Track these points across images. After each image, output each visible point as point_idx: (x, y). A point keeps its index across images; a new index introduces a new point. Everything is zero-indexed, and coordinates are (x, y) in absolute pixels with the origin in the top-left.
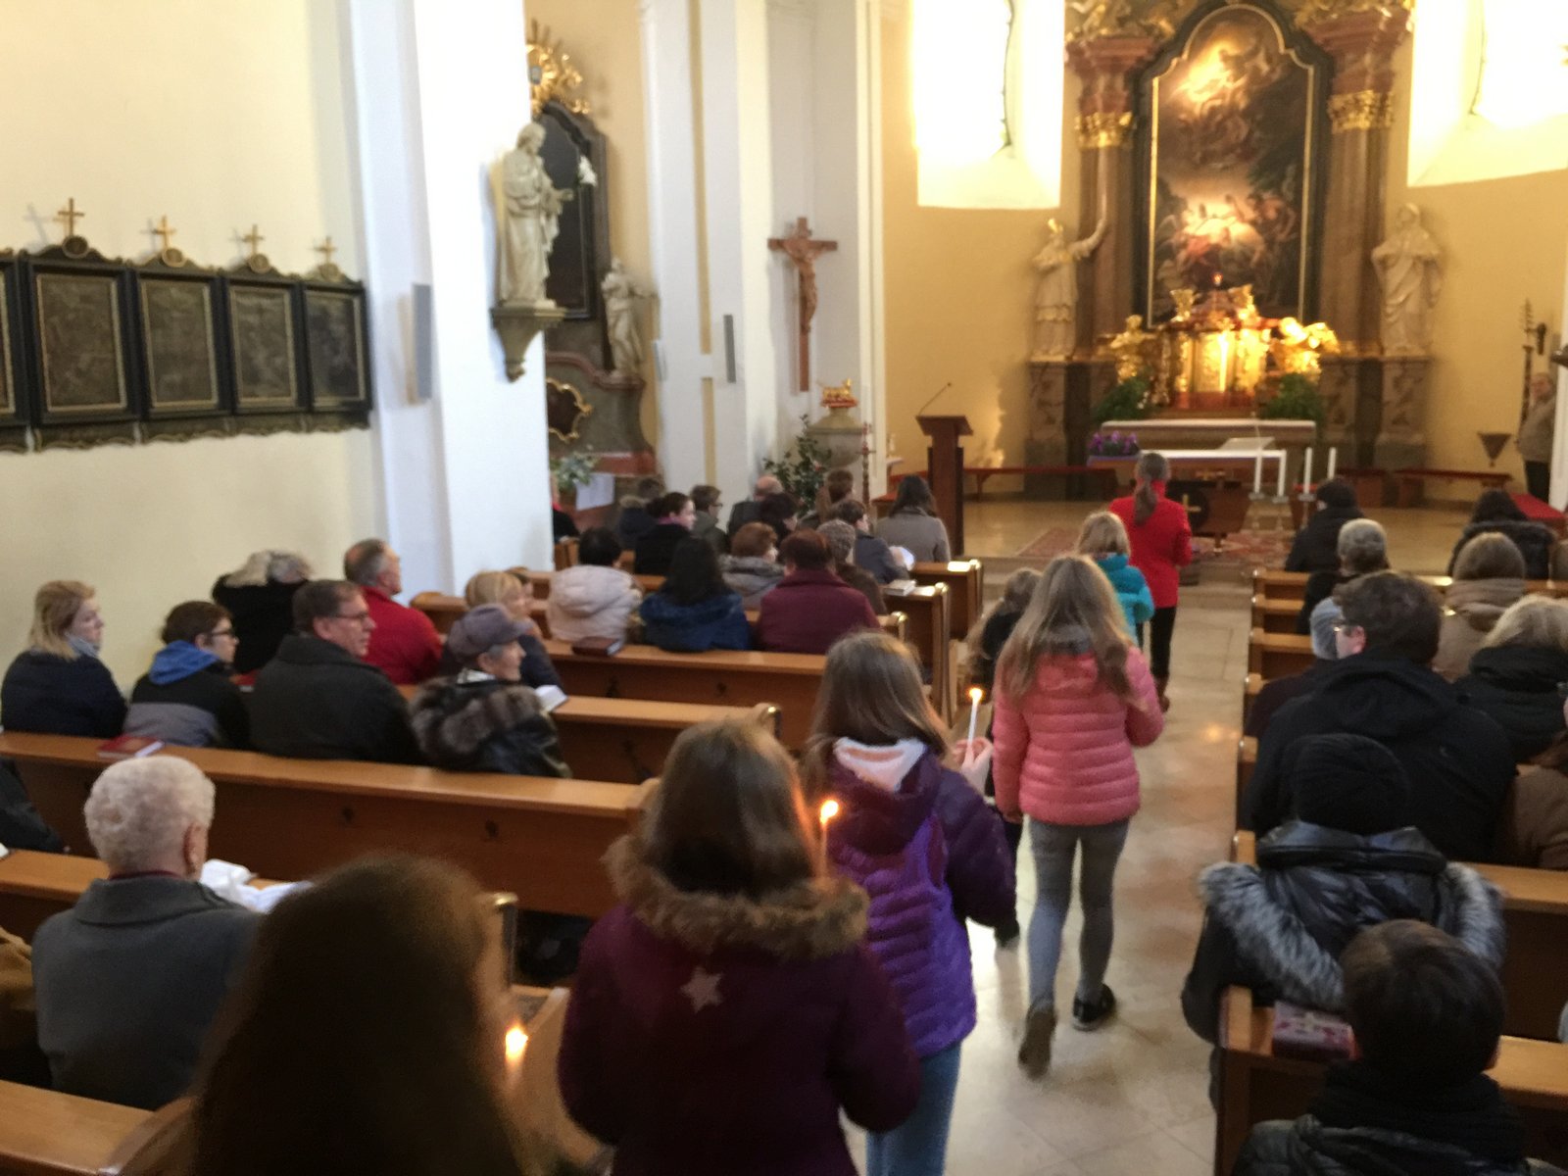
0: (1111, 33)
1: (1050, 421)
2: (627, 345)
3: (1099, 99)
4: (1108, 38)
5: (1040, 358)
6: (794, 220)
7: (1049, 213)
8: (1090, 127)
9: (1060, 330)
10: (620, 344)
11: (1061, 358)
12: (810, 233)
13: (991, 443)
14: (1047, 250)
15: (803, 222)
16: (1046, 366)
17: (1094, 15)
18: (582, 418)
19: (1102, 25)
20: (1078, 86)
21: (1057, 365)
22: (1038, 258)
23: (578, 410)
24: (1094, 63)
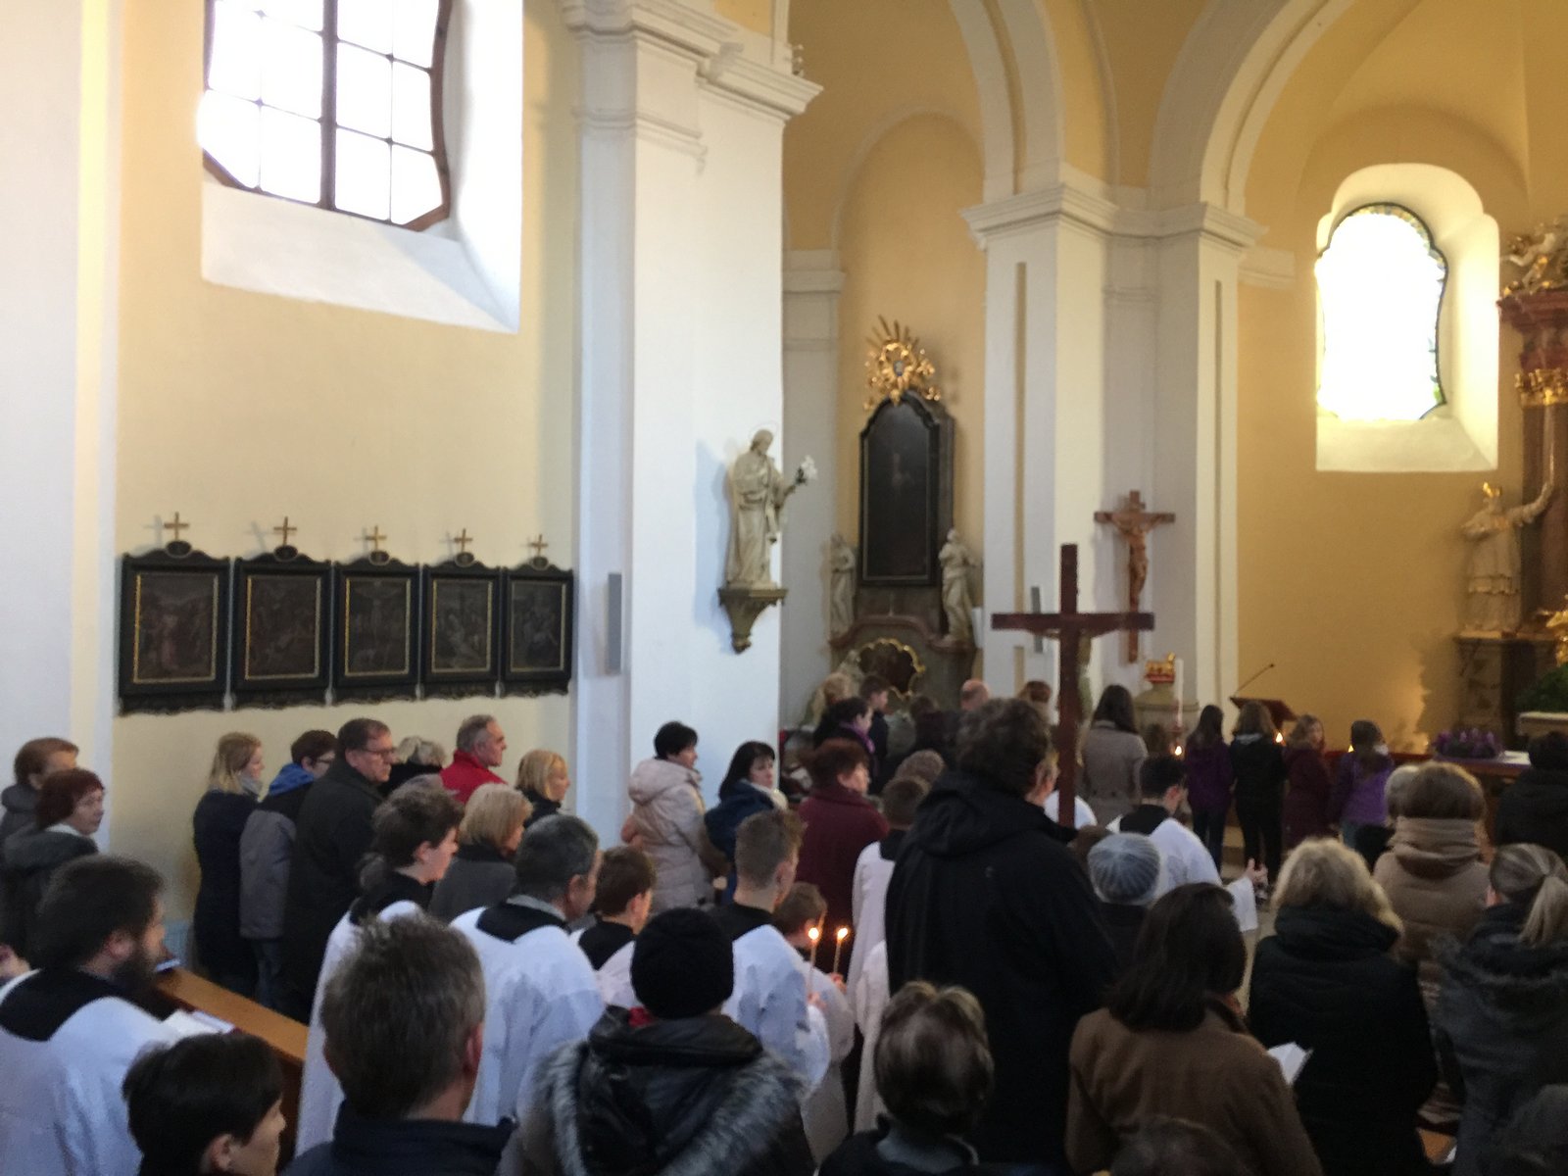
0: (1555, 285)
1: (1484, 705)
2: (959, 611)
3: (1541, 353)
4: (1549, 290)
5: (1471, 633)
6: (1126, 492)
7: (1483, 476)
8: (1533, 384)
9: (1496, 603)
10: (953, 610)
11: (1496, 635)
12: (1143, 506)
13: (1411, 726)
14: (1481, 515)
15: (1135, 496)
16: (1478, 643)
17: (1536, 267)
18: (917, 679)
19: (1544, 278)
20: (1518, 341)
21: (1491, 643)
22: (1468, 524)
23: (913, 671)
24: (1533, 317)
